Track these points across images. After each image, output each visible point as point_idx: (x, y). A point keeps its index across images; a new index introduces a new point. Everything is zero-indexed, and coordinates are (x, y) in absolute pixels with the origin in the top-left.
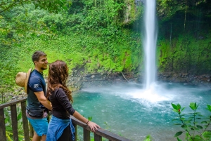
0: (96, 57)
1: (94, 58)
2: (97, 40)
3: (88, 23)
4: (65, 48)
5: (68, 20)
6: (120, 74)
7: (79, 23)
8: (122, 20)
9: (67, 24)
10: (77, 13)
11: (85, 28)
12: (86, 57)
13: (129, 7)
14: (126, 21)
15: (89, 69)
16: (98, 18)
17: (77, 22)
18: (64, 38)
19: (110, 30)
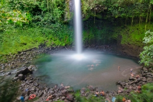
0: (51, 39)
1: (50, 39)
2: (51, 30)
3: (45, 21)
4: (33, 35)
5: (33, 19)
6: (64, 47)
7: (40, 21)
8: (63, 20)
9: (33, 21)
10: (38, 15)
11: (44, 24)
12: (46, 39)
13: (67, 13)
14: (66, 20)
15: (48, 45)
16: (50, 18)
17: (38, 20)
18: (31, 29)
19: (58, 25)
